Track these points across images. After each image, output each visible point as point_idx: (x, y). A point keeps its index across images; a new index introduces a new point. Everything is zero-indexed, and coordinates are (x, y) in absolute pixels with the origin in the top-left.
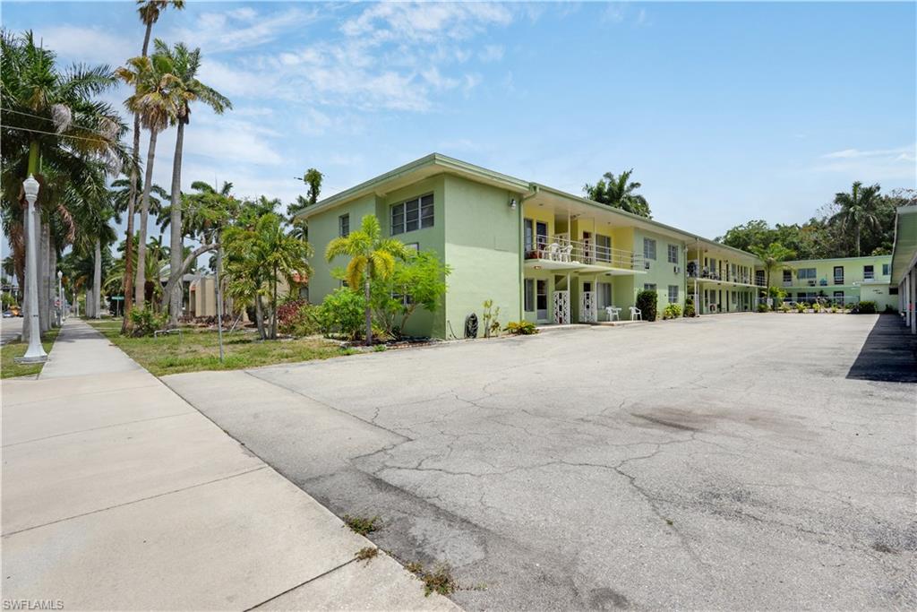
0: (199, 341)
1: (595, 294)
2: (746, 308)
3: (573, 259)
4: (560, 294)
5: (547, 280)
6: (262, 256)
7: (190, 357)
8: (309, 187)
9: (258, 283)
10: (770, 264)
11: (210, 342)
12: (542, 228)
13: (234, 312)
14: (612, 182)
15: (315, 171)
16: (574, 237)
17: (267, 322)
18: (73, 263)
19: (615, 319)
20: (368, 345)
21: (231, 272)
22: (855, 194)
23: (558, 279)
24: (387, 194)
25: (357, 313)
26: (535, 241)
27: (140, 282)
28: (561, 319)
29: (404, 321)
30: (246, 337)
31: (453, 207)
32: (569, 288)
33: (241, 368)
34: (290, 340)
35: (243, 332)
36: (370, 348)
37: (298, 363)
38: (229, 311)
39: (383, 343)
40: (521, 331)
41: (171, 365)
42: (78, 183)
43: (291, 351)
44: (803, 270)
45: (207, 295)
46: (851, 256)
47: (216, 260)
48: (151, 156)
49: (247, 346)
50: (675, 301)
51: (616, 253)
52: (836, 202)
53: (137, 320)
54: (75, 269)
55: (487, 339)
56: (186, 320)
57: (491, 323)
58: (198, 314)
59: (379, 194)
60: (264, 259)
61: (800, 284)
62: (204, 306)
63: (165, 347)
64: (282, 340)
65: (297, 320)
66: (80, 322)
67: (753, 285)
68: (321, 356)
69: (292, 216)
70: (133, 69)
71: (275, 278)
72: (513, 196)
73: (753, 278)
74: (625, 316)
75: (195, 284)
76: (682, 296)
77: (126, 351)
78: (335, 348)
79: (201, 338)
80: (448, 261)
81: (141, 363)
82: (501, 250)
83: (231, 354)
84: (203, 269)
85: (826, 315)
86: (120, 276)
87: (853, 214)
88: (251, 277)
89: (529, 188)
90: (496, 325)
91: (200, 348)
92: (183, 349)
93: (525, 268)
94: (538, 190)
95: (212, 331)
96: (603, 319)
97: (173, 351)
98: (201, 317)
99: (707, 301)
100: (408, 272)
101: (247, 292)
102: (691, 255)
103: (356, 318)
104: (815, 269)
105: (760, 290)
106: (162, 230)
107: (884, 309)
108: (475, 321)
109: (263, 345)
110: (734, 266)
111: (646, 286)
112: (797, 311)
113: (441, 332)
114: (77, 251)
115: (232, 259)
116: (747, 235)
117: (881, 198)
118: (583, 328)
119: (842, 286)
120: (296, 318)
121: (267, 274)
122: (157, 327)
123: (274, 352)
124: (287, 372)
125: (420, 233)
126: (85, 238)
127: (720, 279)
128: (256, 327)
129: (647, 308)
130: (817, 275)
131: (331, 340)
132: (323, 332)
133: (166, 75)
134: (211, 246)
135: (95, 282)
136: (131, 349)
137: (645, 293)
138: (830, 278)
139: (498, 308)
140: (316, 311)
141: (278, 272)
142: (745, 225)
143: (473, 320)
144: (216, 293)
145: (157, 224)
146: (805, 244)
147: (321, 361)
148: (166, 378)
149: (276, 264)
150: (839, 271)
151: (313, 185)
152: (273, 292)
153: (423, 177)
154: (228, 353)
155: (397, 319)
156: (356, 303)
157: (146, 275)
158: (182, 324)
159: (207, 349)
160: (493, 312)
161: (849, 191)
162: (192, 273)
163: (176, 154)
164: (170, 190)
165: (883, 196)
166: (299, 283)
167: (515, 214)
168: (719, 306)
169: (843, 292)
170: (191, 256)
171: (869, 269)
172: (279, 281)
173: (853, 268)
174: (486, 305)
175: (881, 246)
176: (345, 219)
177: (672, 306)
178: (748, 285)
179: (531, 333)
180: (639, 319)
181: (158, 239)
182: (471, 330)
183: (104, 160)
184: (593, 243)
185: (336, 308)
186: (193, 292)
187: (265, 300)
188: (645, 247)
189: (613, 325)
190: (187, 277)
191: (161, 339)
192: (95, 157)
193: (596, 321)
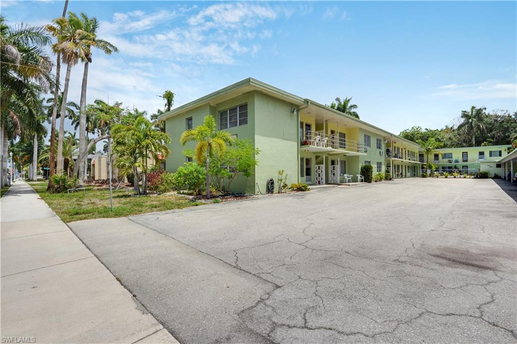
0: (97, 195)
1: (338, 167)
2: (415, 175)
3: (327, 146)
4: (319, 167)
5: (311, 158)
6: (138, 142)
7: (90, 207)
8: (166, 101)
9: (136, 159)
10: (428, 151)
11: (104, 196)
12: (308, 126)
13: (118, 177)
14: (340, 104)
15: (170, 92)
16: (327, 133)
17: (140, 183)
18: (21, 148)
19: (349, 181)
20: (208, 199)
21: (118, 152)
22: (472, 112)
23: (317, 157)
24: (217, 104)
25: (199, 178)
26: (304, 135)
27: (60, 159)
28: (319, 181)
29: (230, 183)
30: (127, 193)
31: (260, 112)
32: (324, 163)
33: (125, 216)
34: (156, 195)
35: (124, 190)
36: (210, 201)
37: (164, 212)
38: (116, 176)
39: (217, 197)
40: (300, 189)
41: (77, 214)
42: (21, 96)
43: (158, 203)
44: (445, 154)
45: (102, 167)
46: (469, 147)
47: (107, 147)
48: (67, 80)
49: (128, 199)
50: (380, 171)
51: (349, 142)
52: (462, 117)
53: (57, 182)
54: (22, 151)
55: (280, 195)
56: (89, 182)
57: (282, 184)
58: (96, 178)
59: (212, 105)
60: (139, 143)
61: (444, 162)
62: (100, 173)
63: (74, 199)
64: (151, 195)
65: (160, 182)
66: (24, 183)
67: (418, 162)
68: (179, 206)
69: (153, 121)
70: (55, 26)
71: (147, 156)
72: (294, 106)
73: (418, 158)
74: (355, 180)
75: (95, 160)
76: (384, 168)
77: (47, 203)
78: (187, 201)
79: (98, 193)
80: (257, 145)
81: (56, 212)
82: (286, 140)
83: (118, 205)
84: (99, 152)
85: (460, 179)
86: (48, 155)
87: (471, 123)
88: (131, 155)
89: (304, 102)
90: (285, 186)
91: (97, 201)
92: (86, 201)
93: (301, 151)
94: (309, 104)
95: (105, 189)
96: (342, 182)
97: (79, 203)
98: (98, 180)
99: (395, 171)
100: (234, 152)
101: (127, 164)
102: (388, 145)
103: (198, 182)
104: (452, 154)
105: (422, 165)
106: (76, 128)
107: (493, 176)
108: (272, 183)
109: (139, 199)
110: (408, 151)
111: (366, 162)
112: (444, 177)
113: (252, 190)
114: (22, 141)
115: (118, 143)
116: (413, 134)
117: (485, 114)
118: (333, 187)
119: (467, 163)
120: (159, 181)
121: (141, 153)
122: (70, 186)
123: (147, 204)
124: (158, 218)
125: (238, 129)
126: (27, 132)
127: (402, 158)
128: (133, 186)
129: (367, 175)
130: (453, 157)
131: (183, 195)
132: (176, 189)
133: (78, 31)
134: (104, 136)
135: (34, 159)
136: (52, 201)
137: (365, 166)
138: (460, 158)
139: (287, 175)
140: (172, 177)
141: (148, 152)
142: (410, 129)
143: (271, 183)
144: (108, 164)
145: (72, 124)
146: (445, 139)
147: (180, 210)
148: (72, 224)
149: (147, 147)
150: (465, 154)
151: (168, 101)
152: (145, 164)
153: (240, 94)
154: (116, 204)
155: (224, 182)
156: (198, 172)
157: (64, 154)
158: (86, 185)
159: (102, 201)
160: (284, 178)
161: (469, 110)
162: (93, 154)
163: (83, 80)
164: (80, 103)
165: (487, 113)
166: (161, 160)
167: (295, 118)
168: (402, 174)
169: (467, 166)
170: (92, 143)
171: (482, 154)
172: (149, 158)
173: (473, 153)
174: (279, 173)
175: (486, 141)
176: (190, 119)
177: (379, 174)
178: (416, 162)
179: (305, 190)
180: (362, 181)
181: (73, 134)
182: (270, 188)
183: (38, 84)
184: (337, 137)
185: (186, 175)
186: (94, 165)
187: (140, 170)
188: (365, 140)
189: (349, 185)
190: (90, 156)
191: (72, 194)
192: (33, 81)
193: (339, 182)
